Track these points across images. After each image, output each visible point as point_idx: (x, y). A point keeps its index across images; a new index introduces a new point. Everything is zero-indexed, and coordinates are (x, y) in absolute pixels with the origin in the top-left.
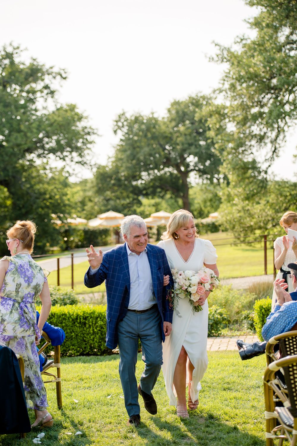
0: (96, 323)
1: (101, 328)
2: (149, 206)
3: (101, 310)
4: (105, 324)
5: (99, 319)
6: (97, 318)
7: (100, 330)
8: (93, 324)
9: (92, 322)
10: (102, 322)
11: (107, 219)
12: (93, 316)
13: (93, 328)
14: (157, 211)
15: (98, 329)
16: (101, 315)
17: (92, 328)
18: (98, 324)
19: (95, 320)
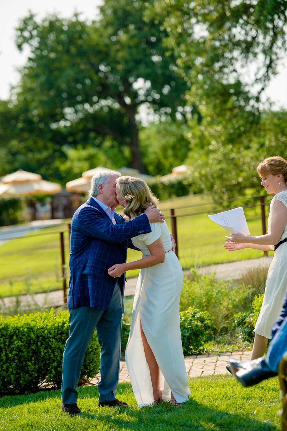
0: (11, 343)
1: (19, 352)
2: (79, 160)
3: (17, 323)
4: (24, 345)
5: (15, 338)
6: (11, 336)
7: (17, 355)
8: (5, 345)
9: (5, 342)
10: (20, 341)
11: (15, 183)
12: (5, 333)
13: (6, 352)
15: (14, 352)
16: (17, 331)
17: (4, 353)
18: (13, 346)
19: (8, 339)
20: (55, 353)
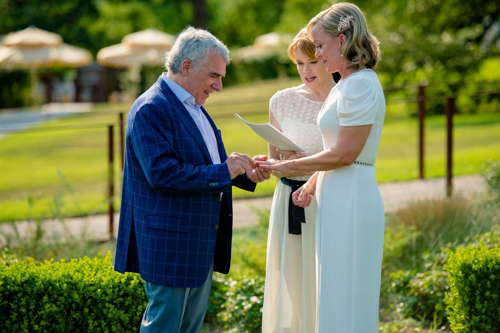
0: (38, 307)
1: (51, 323)
3: (50, 274)
4: (61, 312)
5: (46, 298)
6: (40, 295)
7: (47, 327)
8: (28, 310)
9: (28, 305)
10: (54, 305)
11: (22, 46)
12: (29, 290)
13: (30, 321)
14: (136, 29)
15: (43, 323)
16: (51, 287)
17: (26, 323)
18: (43, 312)
19: (34, 301)
20: (113, 327)
